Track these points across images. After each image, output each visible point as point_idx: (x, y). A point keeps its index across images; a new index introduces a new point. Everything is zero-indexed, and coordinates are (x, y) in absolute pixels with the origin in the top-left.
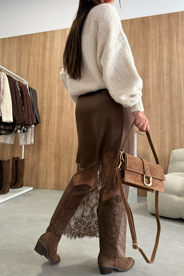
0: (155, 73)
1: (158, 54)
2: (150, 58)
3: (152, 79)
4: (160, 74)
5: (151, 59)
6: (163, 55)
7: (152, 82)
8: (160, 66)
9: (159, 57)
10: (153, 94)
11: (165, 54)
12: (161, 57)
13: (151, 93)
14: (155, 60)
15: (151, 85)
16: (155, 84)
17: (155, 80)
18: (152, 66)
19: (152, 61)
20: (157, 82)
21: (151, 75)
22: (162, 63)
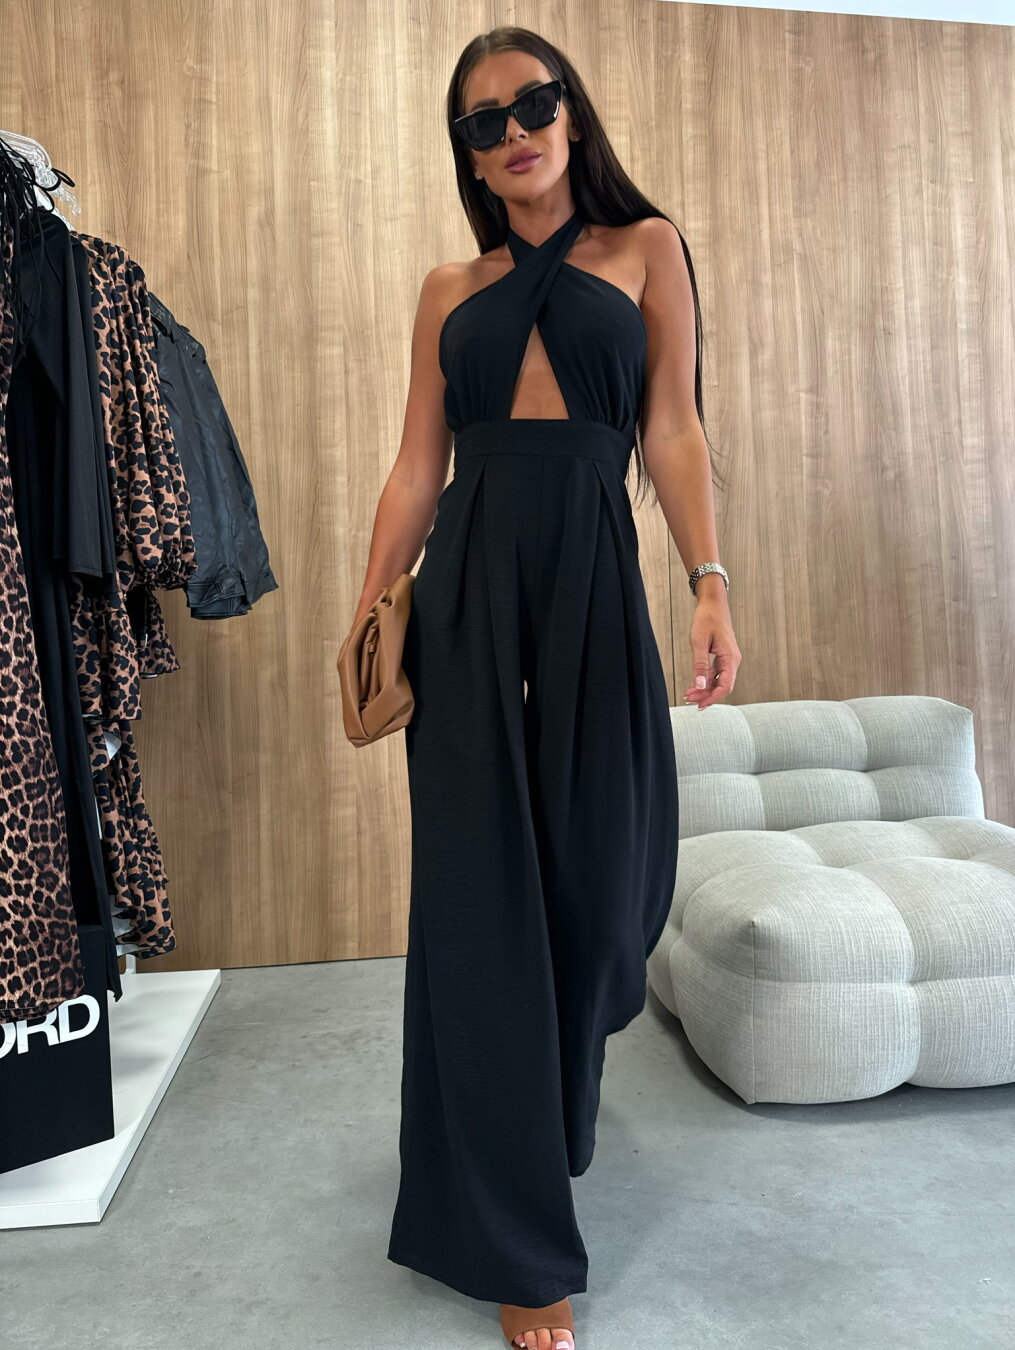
0: (918, 319)
1: (928, 223)
2: (896, 240)
3: (909, 348)
4: (939, 329)
5: (900, 244)
6: (950, 233)
7: (910, 362)
8: (939, 286)
9: (936, 244)
10: (915, 426)
11: (960, 233)
12: (940, 241)
13: (908, 421)
14: (915, 254)
15: (904, 378)
16: (922, 376)
17: (920, 357)
18: (905, 282)
19: (904, 256)
20: (929, 366)
21: (904, 328)
22: (949, 274)
